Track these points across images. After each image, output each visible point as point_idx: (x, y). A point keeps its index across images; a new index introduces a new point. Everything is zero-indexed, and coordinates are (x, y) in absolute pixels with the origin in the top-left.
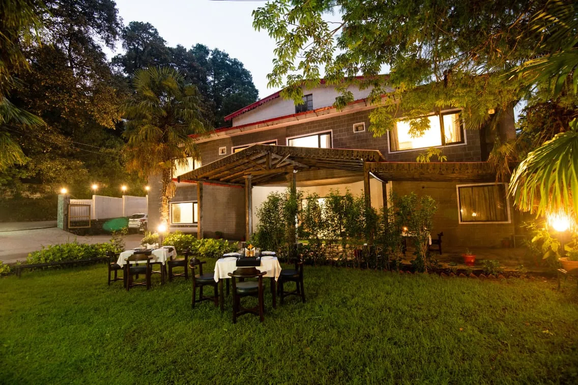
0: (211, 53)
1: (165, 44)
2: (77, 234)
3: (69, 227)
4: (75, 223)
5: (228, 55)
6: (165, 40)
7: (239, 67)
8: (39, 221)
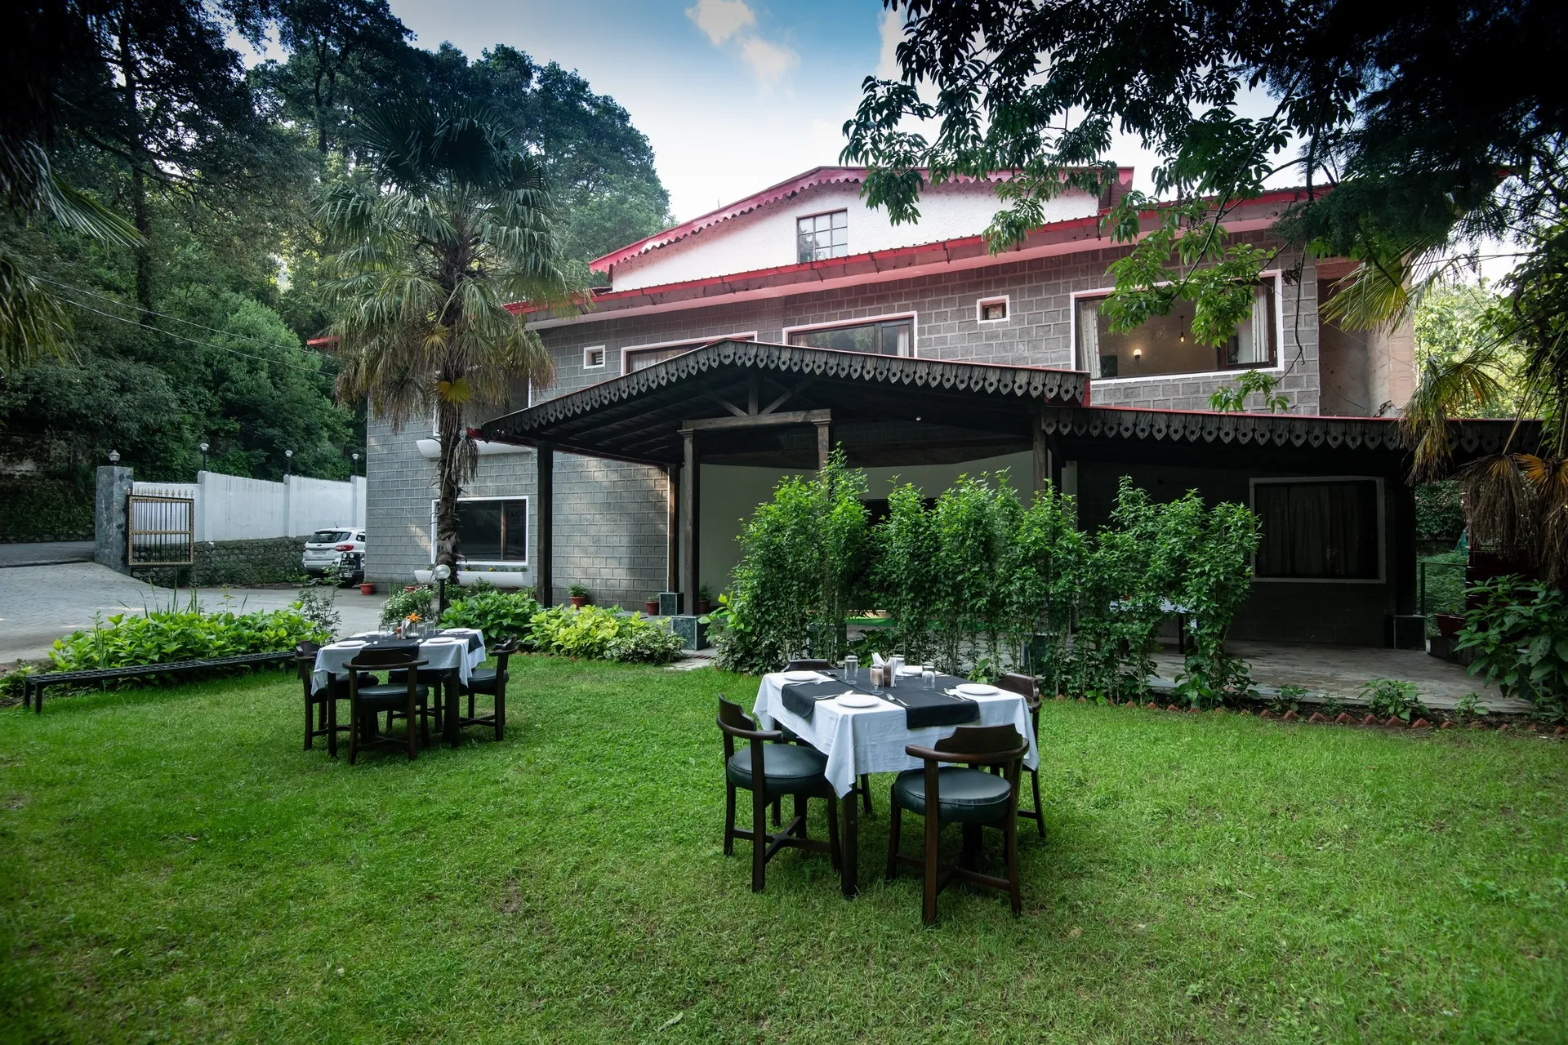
0: (536, 75)
1: (406, 39)
2: (155, 584)
3: (131, 564)
4: (147, 551)
5: (586, 85)
6: (407, 27)
7: (618, 123)
8: (33, 541)
